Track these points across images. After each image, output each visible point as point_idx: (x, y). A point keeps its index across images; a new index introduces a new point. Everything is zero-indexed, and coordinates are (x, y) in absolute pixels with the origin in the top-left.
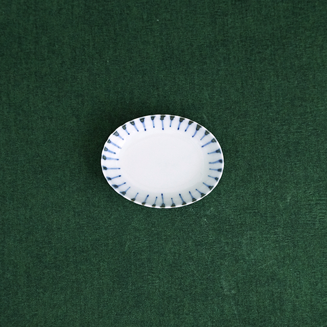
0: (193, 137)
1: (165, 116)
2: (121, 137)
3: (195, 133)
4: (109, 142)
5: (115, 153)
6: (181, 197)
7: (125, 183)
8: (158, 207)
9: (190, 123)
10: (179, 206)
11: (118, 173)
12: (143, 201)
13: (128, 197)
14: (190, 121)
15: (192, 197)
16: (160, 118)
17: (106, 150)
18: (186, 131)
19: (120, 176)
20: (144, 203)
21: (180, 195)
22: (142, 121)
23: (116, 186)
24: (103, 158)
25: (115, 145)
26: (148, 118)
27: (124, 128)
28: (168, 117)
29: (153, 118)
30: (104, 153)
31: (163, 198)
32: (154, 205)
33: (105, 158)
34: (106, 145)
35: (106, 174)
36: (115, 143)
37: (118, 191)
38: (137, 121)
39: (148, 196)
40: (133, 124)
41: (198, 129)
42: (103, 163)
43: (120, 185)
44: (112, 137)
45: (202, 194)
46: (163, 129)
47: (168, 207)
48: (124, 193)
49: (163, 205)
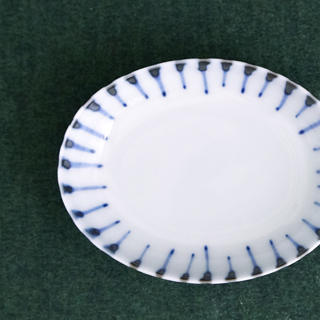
0: (278, 109)
1: (208, 63)
2: (106, 114)
3: (283, 102)
4: (77, 125)
5: (92, 151)
6: (250, 254)
7: (117, 222)
8: (194, 281)
9: (270, 78)
10: (244, 277)
11: (99, 197)
12: (159, 266)
13: (122, 258)
14: (269, 74)
15: (276, 254)
16: (197, 66)
17: (71, 145)
18: (260, 95)
19: (105, 205)
20: (161, 272)
21: (248, 248)
22: (155, 74)
23: (95, 232)
24: (63, 165)
25: (91, 131)
26: (167, 68)
27: (113, 92)
28: (215, 64)
29: (180, 68)
30: (64, 153)
31: (207, 257)
32: (185, 276)
33: (67, 165)
34: (70, 133)
35: (70, 202)
36: (91, 127)
37: (98, 243)
38: (142, 74)
39: (172, 252)
40: (134, 81)
41: (288, 91)
42: (63, 177)
43: (105, 229)
44: (83, 115)
45: (301, 249)
46: (206, 92)
47: (218, 280)
48: (114, 248)
49: (207, 276)
